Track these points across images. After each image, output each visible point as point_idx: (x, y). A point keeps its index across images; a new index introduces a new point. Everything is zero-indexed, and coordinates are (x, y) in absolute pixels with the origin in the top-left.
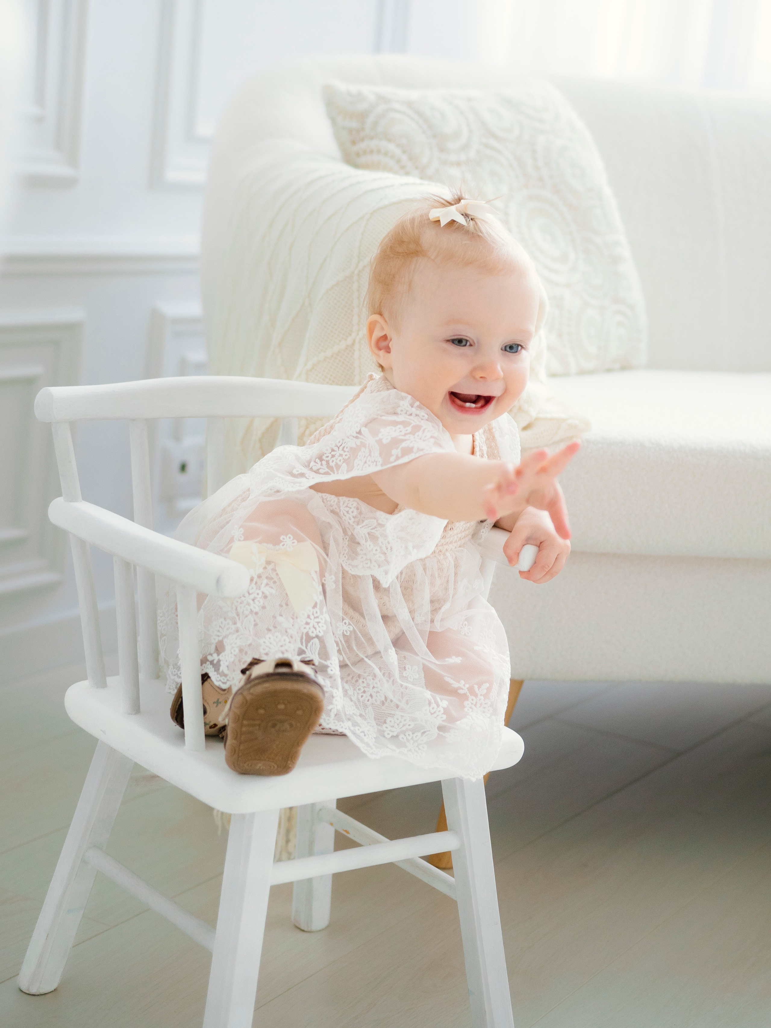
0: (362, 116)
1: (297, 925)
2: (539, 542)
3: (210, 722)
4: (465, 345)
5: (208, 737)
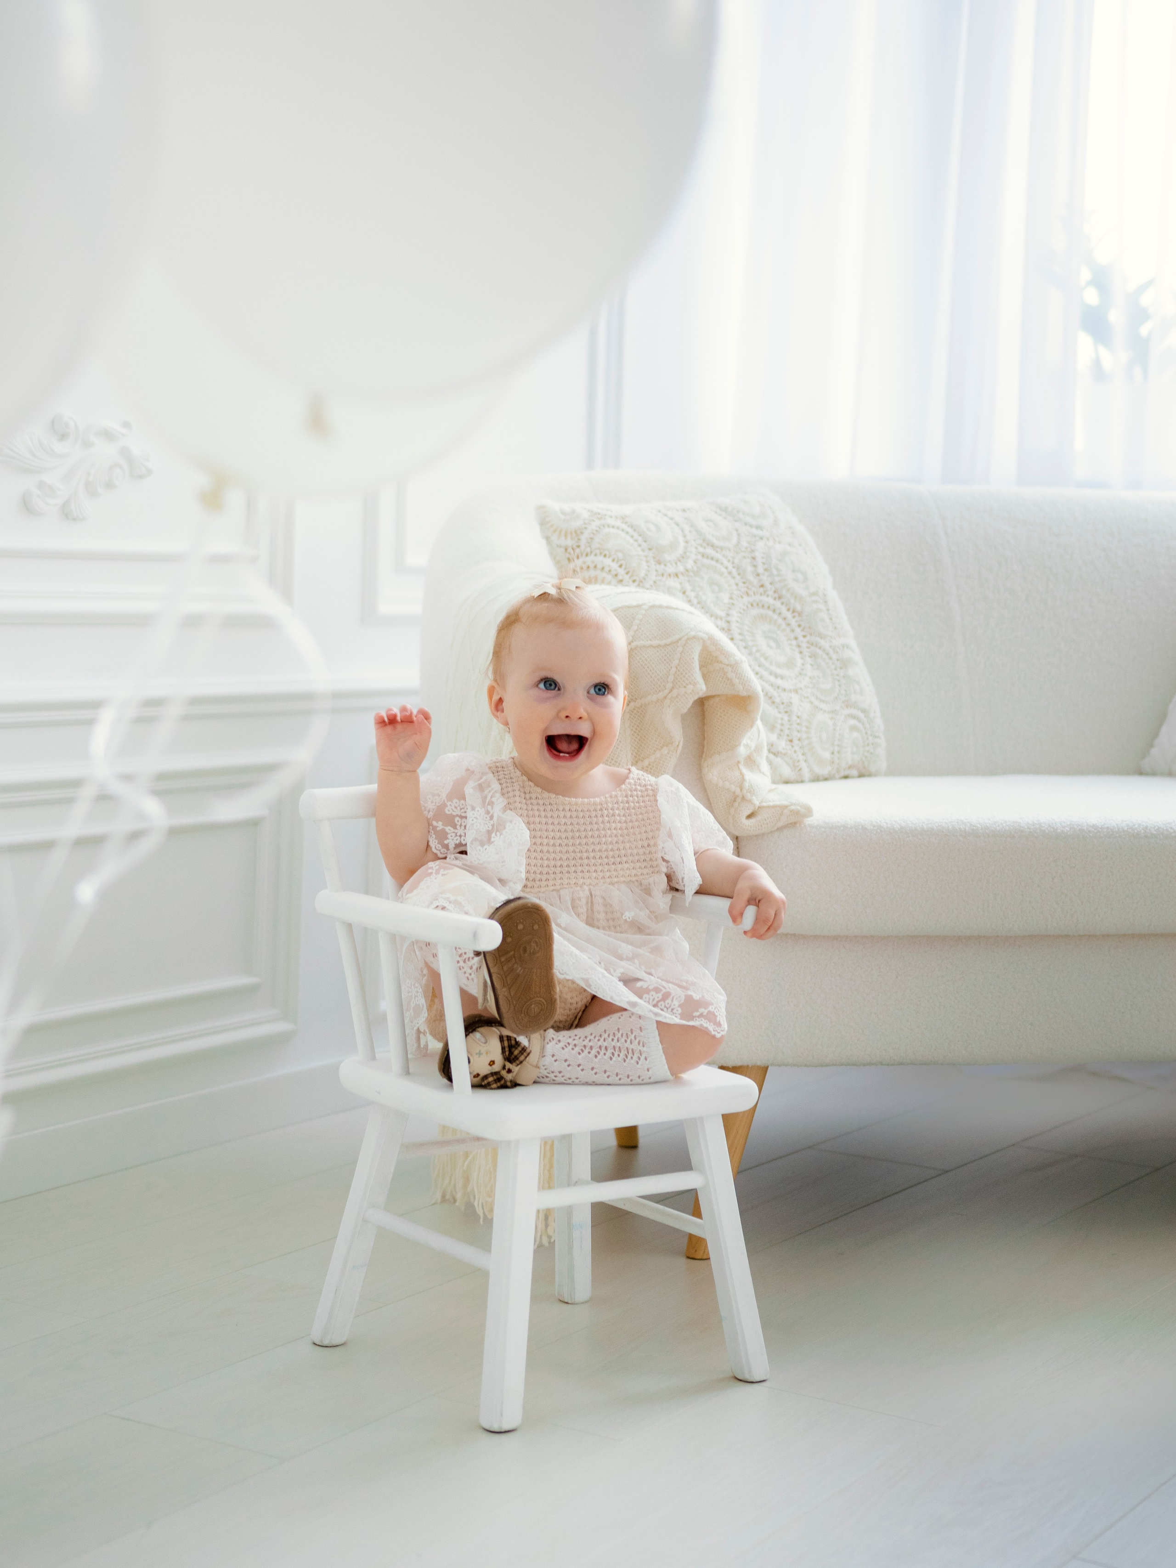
0: (577, 533)
1: (562, 1298)
2: (757, 901)
3: (474, 1071)
4: (554, 689)
5: (474, 1086)
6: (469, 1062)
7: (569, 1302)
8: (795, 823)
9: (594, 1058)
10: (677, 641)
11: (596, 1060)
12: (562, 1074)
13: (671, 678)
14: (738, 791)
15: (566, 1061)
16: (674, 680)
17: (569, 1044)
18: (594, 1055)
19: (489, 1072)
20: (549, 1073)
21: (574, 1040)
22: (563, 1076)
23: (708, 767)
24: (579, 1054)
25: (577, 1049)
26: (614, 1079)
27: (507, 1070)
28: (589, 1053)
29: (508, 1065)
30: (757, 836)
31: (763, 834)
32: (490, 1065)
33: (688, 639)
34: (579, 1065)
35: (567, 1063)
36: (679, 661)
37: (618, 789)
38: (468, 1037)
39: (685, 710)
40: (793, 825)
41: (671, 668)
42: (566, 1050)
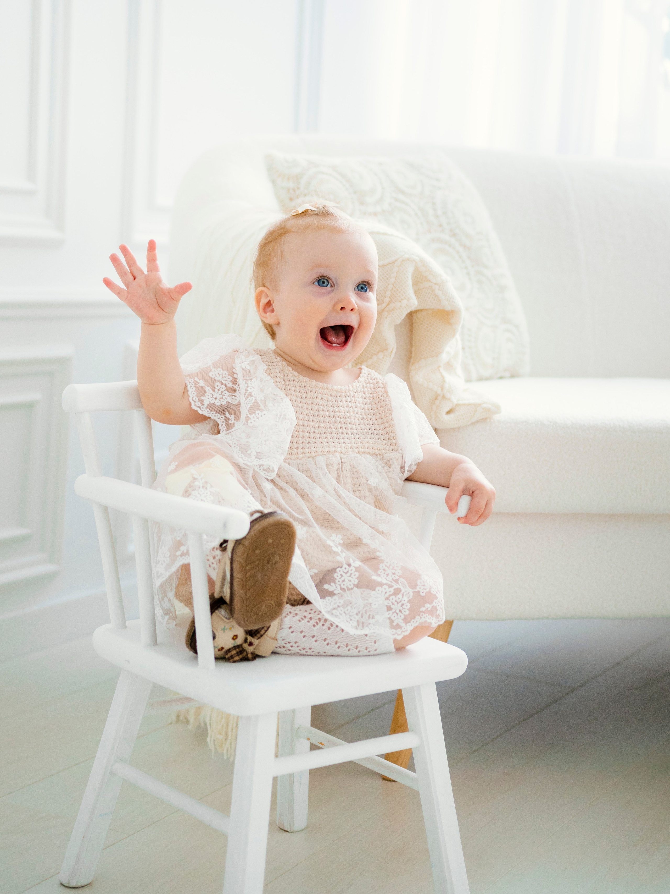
1: (281, 827)
2: (471, 492)
3: (219, 645)
4: (327, 286)
5: (217, 659)
6: (214, 637)
7: (289, 830)
8: (486, 419)
9: (327, 629)
10: (393, 263)
11: (330, 632)
12: (297, 644)
13: (388, 294)
14: (439, 391)
15: (302, 632)
16: (391, 295)
17: (305, 617)
18: (327, 627)
19: (232, 646)
20: (286, 644)
21: (310, 613)
22: (298, 647)
23: (415, 369)
24: (314, 626)
25: (313, 622)
26: (343, 651)
27: (248, 643)
28: (323, 625)
29: (250, 638)
30: (454, 429)
31: (459, 428)
32: (233, 639)
33: (403, 261)
34: (313, 637)
35: (303, 634)
36: (396, 279)
37: (356, 381)
38: (214, 614)
39: (399, 321)
40: (484, 420)
41: (388, 285)
42: (303, 622)
